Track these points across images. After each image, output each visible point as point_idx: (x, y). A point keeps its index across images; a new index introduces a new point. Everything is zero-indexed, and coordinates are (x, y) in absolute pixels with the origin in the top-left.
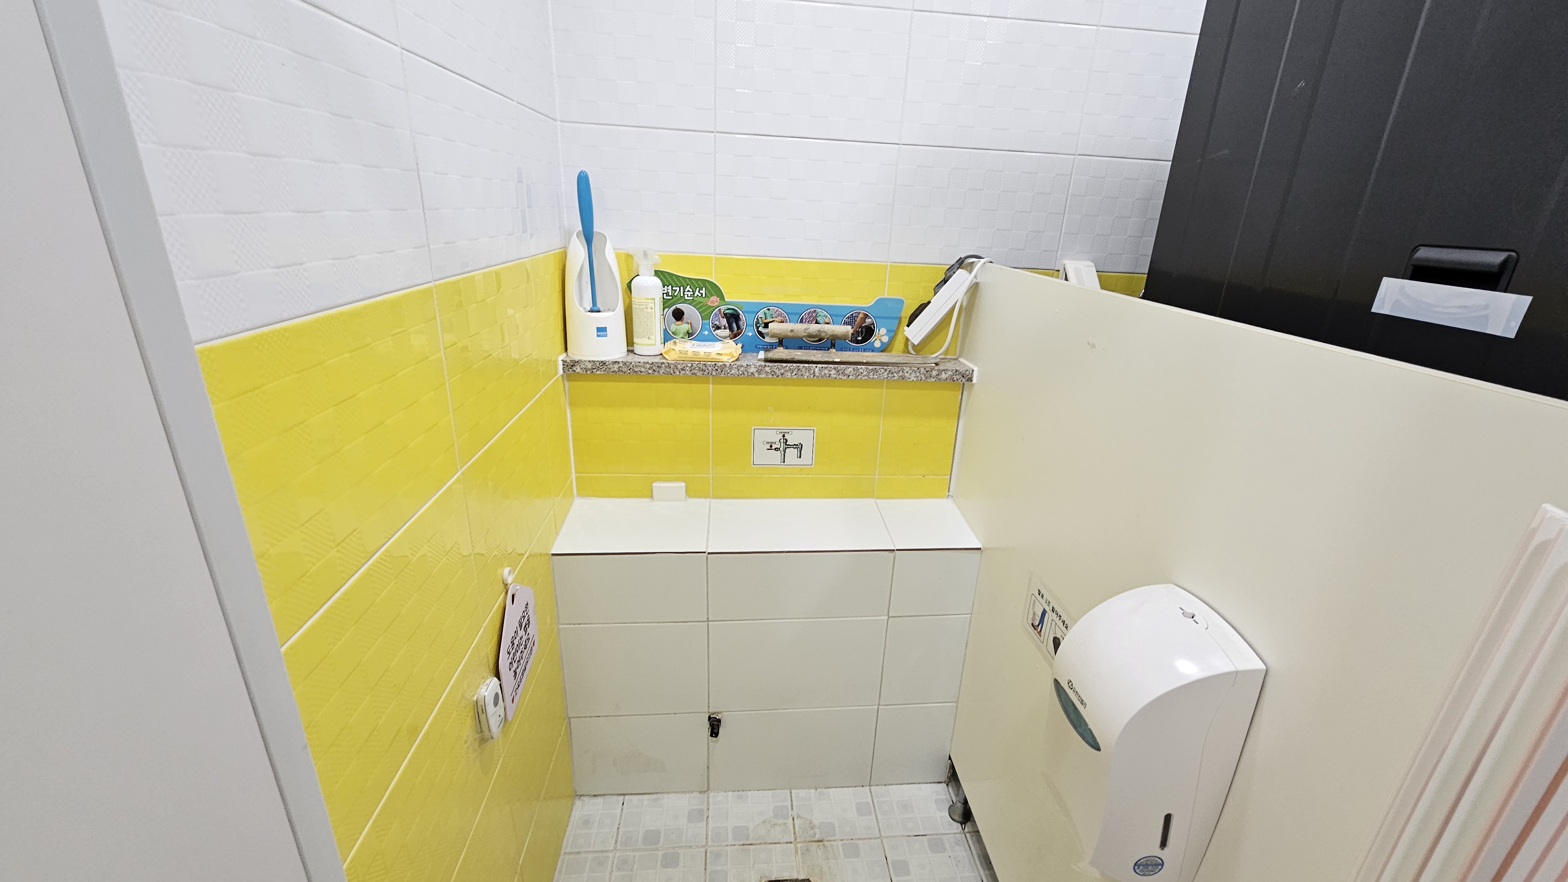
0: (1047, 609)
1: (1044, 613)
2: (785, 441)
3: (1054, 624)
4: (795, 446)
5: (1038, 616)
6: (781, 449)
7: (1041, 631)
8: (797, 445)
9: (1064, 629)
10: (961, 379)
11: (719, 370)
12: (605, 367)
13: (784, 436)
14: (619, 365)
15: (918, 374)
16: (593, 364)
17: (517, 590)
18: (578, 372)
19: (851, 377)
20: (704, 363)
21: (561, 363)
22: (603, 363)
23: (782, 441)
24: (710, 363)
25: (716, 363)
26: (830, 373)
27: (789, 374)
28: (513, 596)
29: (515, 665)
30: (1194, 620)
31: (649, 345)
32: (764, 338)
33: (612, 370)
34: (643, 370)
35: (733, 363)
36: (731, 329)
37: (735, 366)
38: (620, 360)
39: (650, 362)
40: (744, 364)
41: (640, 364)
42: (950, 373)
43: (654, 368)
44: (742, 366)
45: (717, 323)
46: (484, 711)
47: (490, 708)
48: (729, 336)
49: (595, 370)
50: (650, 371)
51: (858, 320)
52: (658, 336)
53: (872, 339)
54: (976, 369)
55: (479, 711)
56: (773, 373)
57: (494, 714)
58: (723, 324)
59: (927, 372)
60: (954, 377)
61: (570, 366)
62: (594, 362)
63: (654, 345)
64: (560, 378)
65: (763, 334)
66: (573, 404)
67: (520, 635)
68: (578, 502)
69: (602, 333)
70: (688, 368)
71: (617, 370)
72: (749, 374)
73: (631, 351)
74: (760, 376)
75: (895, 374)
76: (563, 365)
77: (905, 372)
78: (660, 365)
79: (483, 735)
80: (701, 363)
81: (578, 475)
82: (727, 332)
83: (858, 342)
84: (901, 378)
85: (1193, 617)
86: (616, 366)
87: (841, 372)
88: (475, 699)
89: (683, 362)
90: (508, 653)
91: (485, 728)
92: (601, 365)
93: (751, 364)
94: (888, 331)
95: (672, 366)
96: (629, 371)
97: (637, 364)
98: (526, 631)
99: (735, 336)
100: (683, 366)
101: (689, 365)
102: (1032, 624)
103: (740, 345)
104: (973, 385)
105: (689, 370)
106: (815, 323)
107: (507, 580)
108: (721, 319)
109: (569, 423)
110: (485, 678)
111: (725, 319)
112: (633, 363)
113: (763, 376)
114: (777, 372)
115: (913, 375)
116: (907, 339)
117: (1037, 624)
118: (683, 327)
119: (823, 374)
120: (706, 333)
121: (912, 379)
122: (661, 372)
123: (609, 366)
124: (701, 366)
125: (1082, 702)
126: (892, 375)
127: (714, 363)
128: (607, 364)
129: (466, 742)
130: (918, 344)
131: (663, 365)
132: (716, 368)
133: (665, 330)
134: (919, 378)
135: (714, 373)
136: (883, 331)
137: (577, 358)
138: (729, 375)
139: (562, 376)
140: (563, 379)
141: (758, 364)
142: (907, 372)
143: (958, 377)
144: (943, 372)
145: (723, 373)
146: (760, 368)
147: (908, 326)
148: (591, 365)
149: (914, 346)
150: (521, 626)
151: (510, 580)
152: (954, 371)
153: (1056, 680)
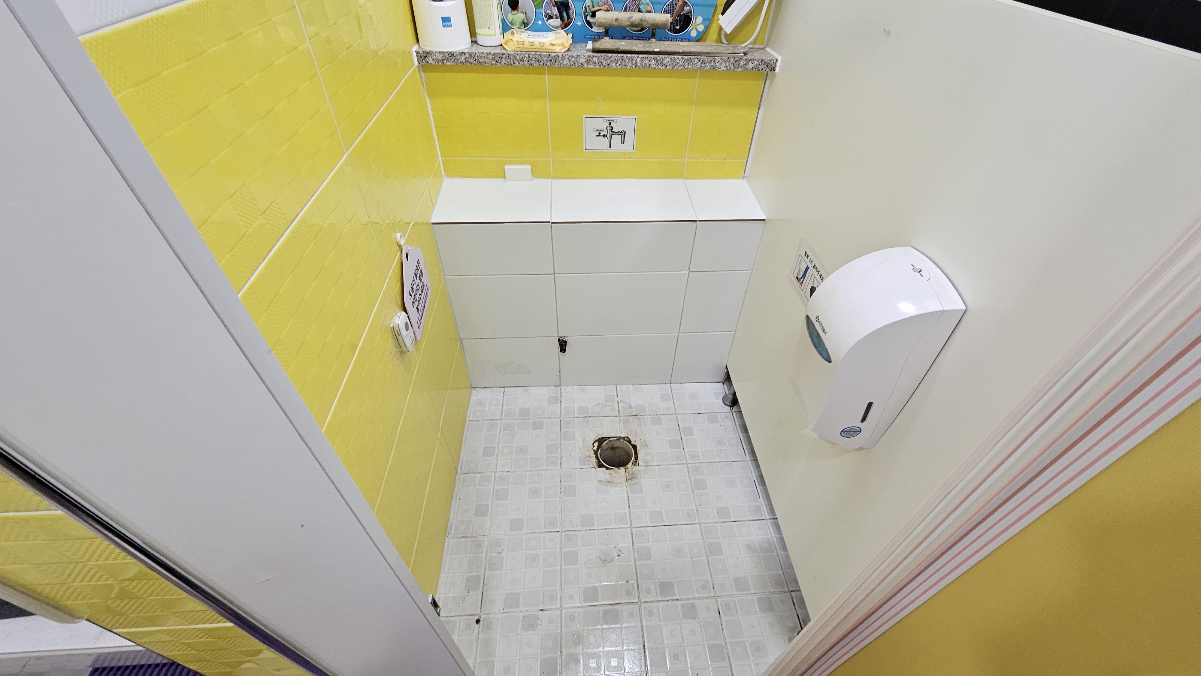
0: (809, 266)
1: (807, 268)
2: (611, 128)
3: (813, 276)
4: (619, 133)
5: (802, 271)
6: (608, 136)
7: (802, 282)
8: (621, 132)
9: (820, 280)
10: (765, 69)
11: (553, 61)
12: (454, 58)
13: (610, 124)
14: (465, 56)
15: (728, 64)
16: (443, 55)
17: (409, 249)
18: (431, 64)
19: (668, 67)
20: (540, 53)
21: (415, 54)
22: (452, 54)
23: (608, 128)
24: (545, 53)
25: (550, 54)
26: (650, 63)
27: (614, 64)
28: (407, 255)
29: (417, 303)
30: (920, 274)
31: (490, 35)
32: (592, 27)
33: (460, 61)
34: (486, 60)
35: (564, 54)
36: (562, 19)
37: (566, 57)
38: (466, 51)
39: (492, 53)
40: (575, 55)
41: (484, 55)
42: (756, 62)
43: (497, 59)
44: (573, 56)
45: (549, 12)
46: (399, 333)
47: (403, 332)
48: (561, 26)
49: (445, 61)
50: (493, 62)
51: (677, 8)
52: (497, 26)
53: (689, 29)
54: (779, 58)
55: (396, 334)
56: (600, 64)
57: (407, 336)
58: (554, 14)
59: (736, 62)
60: (760, 66)
61: (423, 56)
62: (443, 53)
63: (495, 35)
64: (417, 69)
65: (591, 23)
66: (430, 95)
67: (417, 283)
68: (447, 181)
69: (447, 24)
70: (525, 59)
71: (464, 61)
72: (579, 64)
73: (474, 42)
74: (589, 66)
75: (707, 64)
76: (417, 56)
77: (717, 62)
78: (501, 55)
79: (401, 350)
80: (537, 53)
81: (443, 158)
82: (557, 22)
83: (676, 31)
84: (712, 68)
85: (920, 272)
86: (463, 57)
87: (659, 62)
88: (392, 326)
89: (520, 53)
90: (410, 295)
91: (402, 345)
92: (450, 55)
93: (581, 54)
94: (704, 20)
95: (512, 57)
96: (474, 62)
97: (481, 55)
98: (421, 280)
99: (566, 26)
100: (521, 56)
101: (527, 56)
102: (797, 277)
103: (570, 35)
104: (776, 74)
105: (527, 60)
106: (638, 12)
107: (400, 243)
108: (553, 7)
109: (430, 112)
110: (396, 313)
111: (556, 8)
112: (478, 54)
113: (592, 66)
114: (604, 63)
115: (724, 65)
116: (721, 28)
117: (800, 277)
118: (519, 17)
119: (644, 64)
120: (540, 22)
121: (722, 69)
122: (502, 62)
123: (457, 57)
124: (537, 57)
125: (824, 331)
126: (705, 65)
127: (548, 54)
128: (455, 55)
129: (391, 353)
130: (730, 33)
131: (504, 56)
132: (550, 58)
133: (503, 20)
134: (729, 68)
135: (549, 64)
136: (700, 19)
137: (428, 49)
138: (562, 65)
139: (418, 67)
140: (419, 70)
141: (586, 55)
142: (718, 62)
143: (763, 66)
144: (751, 62)
145: (557, 63)
146: (589, 59)
147: (723, 14)
148: (441, 56)
149: (726, 35)
150: (416, 276)
151: (402, 243)
152: (760, 61)
153: (807, 316)
